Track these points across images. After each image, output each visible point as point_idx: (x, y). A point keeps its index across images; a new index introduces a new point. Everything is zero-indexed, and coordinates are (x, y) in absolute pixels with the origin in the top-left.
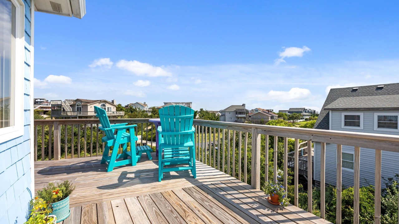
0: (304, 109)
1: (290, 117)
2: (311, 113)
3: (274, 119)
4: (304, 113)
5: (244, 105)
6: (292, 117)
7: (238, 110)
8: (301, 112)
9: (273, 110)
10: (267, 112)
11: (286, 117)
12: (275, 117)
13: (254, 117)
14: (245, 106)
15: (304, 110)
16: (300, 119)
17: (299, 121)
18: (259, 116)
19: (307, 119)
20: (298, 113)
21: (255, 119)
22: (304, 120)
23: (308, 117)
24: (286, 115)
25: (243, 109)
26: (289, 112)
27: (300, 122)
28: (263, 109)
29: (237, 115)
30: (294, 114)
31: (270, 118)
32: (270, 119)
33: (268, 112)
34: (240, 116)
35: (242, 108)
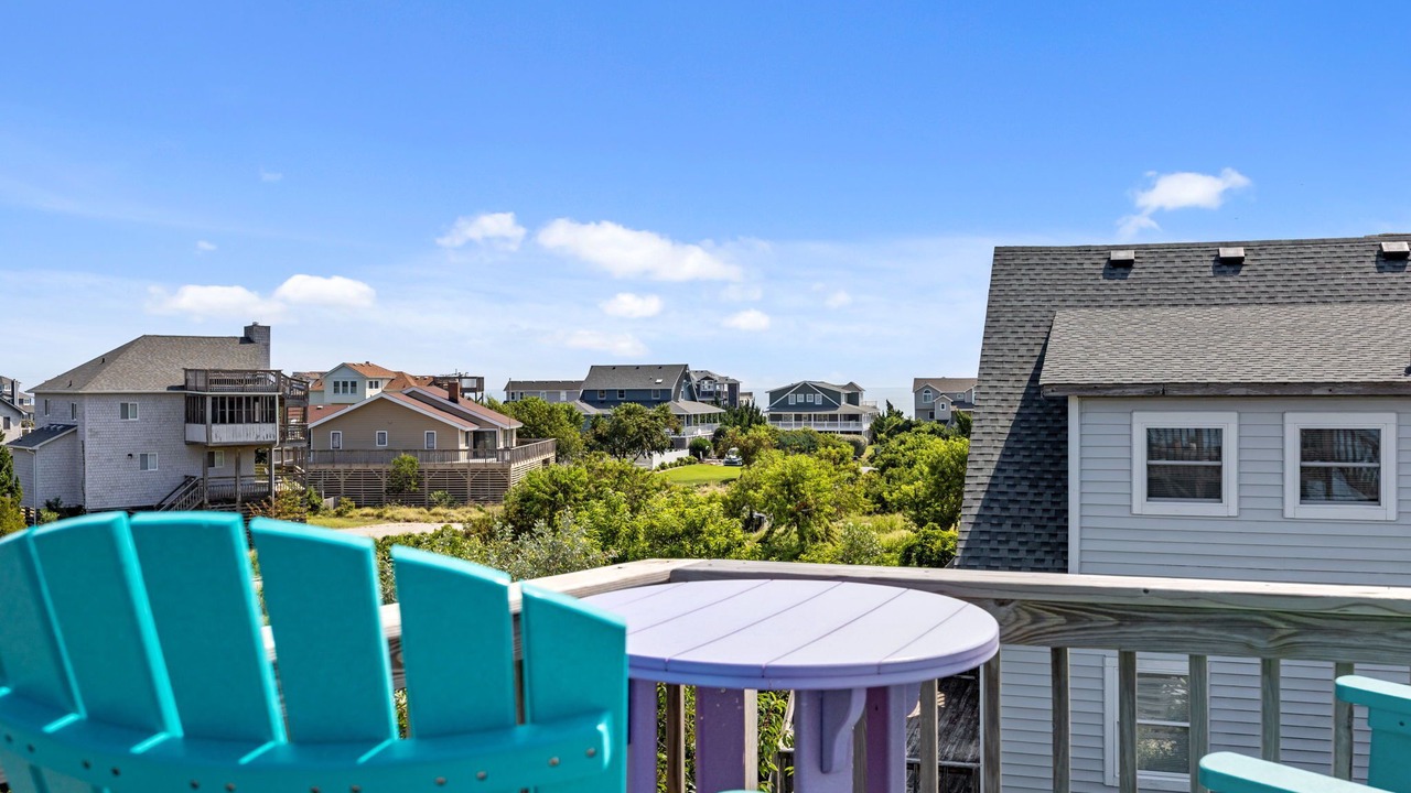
0: (684, 372)
1: (599, 438)
2: (717, 403)
3: (494, 452)
4: (685, 406)
5: (255, 336)
6: (614, 435)
7: (214, 377)
8: (665, 396)
9: (480, 380)
10: (441, 395)
11: (574, 435)
12: (500, 436)
13: (337, 440)
14: (267, 346)
15: (679, 385)
16: (661, 450)
17: (657, 459)
18: (380, 435)
19: (703, 449)
20: (649, 403)
21: (348, 455)
22: (685, 454)
23: (703, 433)
24: (574, 420)
25: (256, 376)
26: (588, 397)
27: (663, 467)
28: (401, 375)
29: (197, 432)
30: (629, 413)
31: (462, 446)
32: (463, 458)
33: (446, 394)
34: (224, 434)
35: (241, 361)
